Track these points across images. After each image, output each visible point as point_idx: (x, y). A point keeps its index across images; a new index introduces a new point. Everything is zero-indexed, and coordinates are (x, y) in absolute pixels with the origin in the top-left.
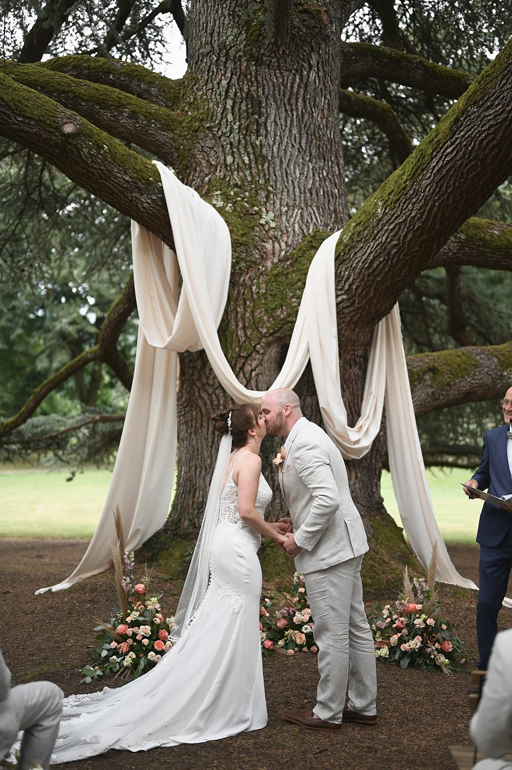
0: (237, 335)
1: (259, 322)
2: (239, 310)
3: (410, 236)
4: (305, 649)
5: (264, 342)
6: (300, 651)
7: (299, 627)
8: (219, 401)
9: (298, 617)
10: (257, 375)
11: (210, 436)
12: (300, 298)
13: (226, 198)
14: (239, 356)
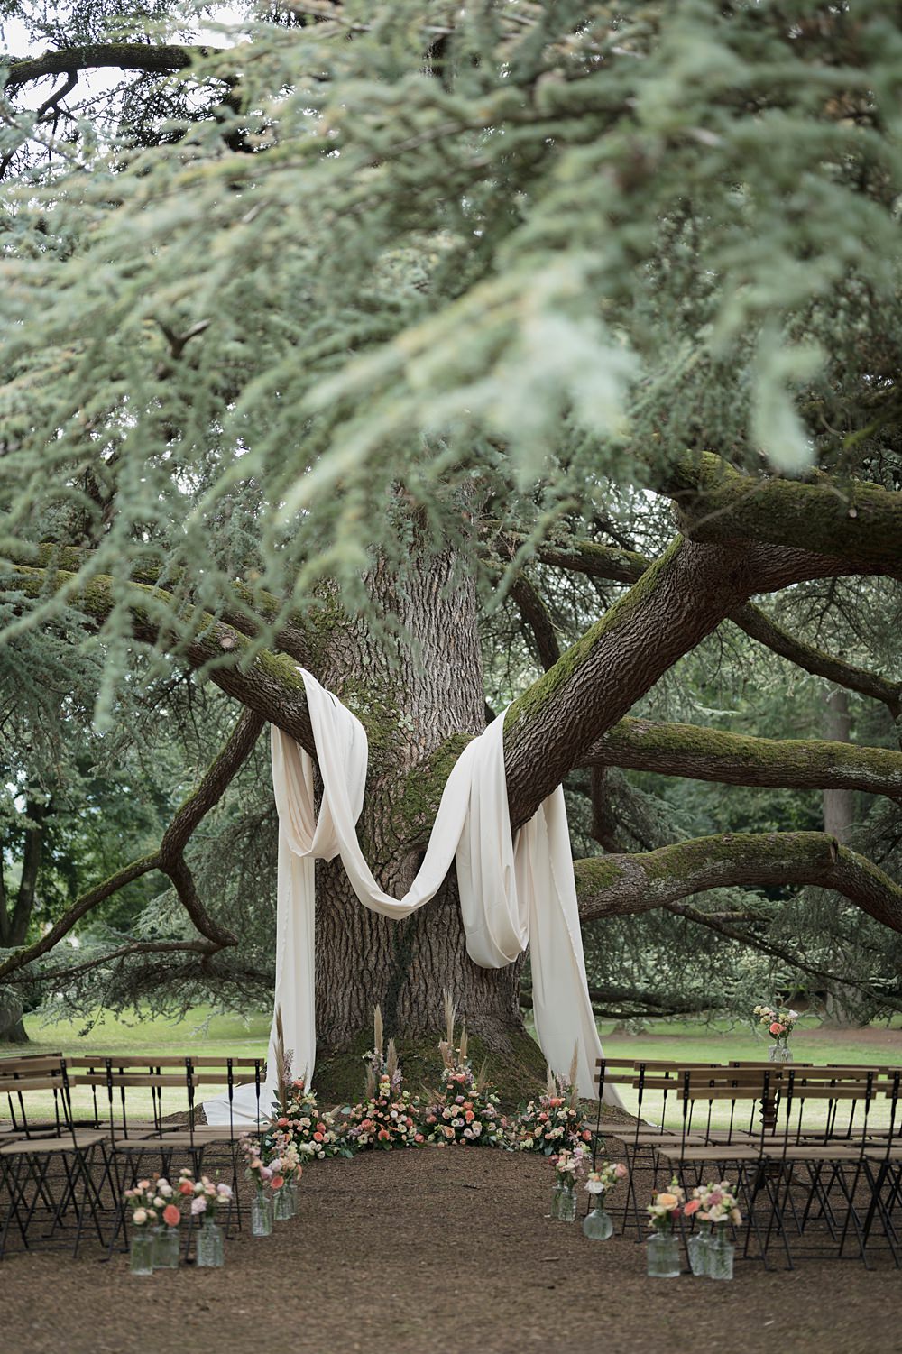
0: (374, 842)
1: (397, 829)
2: (376, 815)
3: (552, 745)
4: (454, 1142)
5: (402, 849)
6: (450, 1144)
7: (448, 1122)
8: (353, 910)
9: (447, 1113)
10: (395, 883)
11: (343, 948)
12: (438, 803)
13: (363, 700)
14: (376, 863)
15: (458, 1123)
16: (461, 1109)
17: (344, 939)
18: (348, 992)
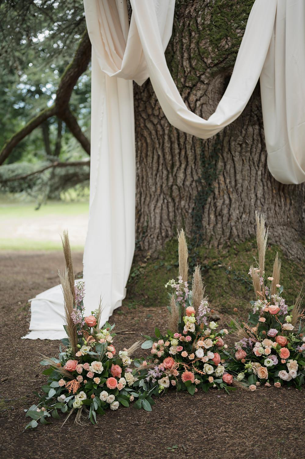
0: (182, 66)
1: (204, 53)
2: (184, 41)
4: (268, 384)
5: (209, 73)
6: (262, 385)
7: (260, 359)
8: (164, 131)
9: (258, 350)
10: (202, 105)
11: (155, 165)
12: (244, 28)
14: (185, 86)
15: (271, 362)
16: (275, 345)
17: (156, 157)
18: (159, 204)
